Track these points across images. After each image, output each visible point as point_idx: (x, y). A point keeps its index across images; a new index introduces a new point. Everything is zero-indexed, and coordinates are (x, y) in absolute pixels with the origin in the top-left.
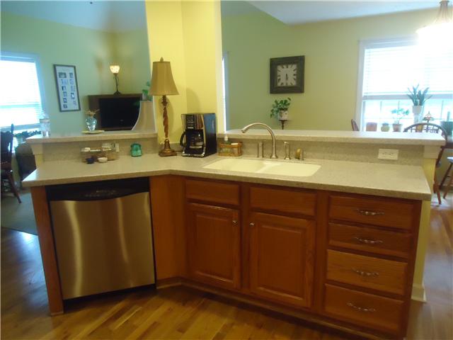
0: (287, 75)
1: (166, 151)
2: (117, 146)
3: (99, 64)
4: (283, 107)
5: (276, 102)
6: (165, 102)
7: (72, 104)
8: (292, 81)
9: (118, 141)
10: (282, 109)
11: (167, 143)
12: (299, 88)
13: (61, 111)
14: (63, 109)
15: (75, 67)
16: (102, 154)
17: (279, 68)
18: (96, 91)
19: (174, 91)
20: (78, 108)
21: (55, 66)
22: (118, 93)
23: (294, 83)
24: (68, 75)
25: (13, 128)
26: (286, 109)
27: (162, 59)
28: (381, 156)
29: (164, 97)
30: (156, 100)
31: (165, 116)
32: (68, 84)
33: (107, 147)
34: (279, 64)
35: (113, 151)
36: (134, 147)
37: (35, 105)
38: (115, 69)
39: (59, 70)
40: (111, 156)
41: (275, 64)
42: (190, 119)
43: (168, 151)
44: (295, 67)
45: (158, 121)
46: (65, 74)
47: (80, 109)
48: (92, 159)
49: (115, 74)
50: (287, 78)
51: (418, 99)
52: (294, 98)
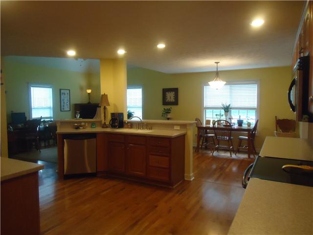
0: (170, 96)
1: (104, 126)
2: (87, 124)
3: (82, 88)
4: (168, 112)
5: (164, 109)
6: (105, 108)
7: (67, 108)
8: (172, 100)
9: (87, 122)
10: (167, 113)
11: (105, 123)
12: (176, 103)
13: (61, 111)
14: (62, 110)
15: (69, 90)
16: (81, 126)
17: (167, 93)
18: (78, 102)
19: (108, 104)
20: (69, 110)
21: (60, 90)
22: (89, 103)
23: (174, 100)
24: (66, 94)
25: (41, 118)
26: (170, 113)
27: (105, 94)
28: (175, 128)
29: (105, 107)
30: (102, 108)
31: (105, 113)
32: (65, 98)
33: (83, 124)
34: (167, 91)
35: (85, 125)
36: (93, 124)
37: (50, 108)
38: (89, 91)
39: (62, 91)
40: (84, 127)
41: (165, 91)
42: (113, 114)
43: (105, 126)
44: (174, 93)
45: (103, 115)
46: (65, 93)
47: (70, 110)
48: (77, 128)
49: (89, 93)
50: (170, 98)
51: (227, 109)
52: (173, 107)
